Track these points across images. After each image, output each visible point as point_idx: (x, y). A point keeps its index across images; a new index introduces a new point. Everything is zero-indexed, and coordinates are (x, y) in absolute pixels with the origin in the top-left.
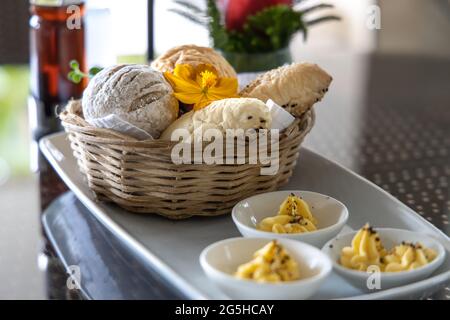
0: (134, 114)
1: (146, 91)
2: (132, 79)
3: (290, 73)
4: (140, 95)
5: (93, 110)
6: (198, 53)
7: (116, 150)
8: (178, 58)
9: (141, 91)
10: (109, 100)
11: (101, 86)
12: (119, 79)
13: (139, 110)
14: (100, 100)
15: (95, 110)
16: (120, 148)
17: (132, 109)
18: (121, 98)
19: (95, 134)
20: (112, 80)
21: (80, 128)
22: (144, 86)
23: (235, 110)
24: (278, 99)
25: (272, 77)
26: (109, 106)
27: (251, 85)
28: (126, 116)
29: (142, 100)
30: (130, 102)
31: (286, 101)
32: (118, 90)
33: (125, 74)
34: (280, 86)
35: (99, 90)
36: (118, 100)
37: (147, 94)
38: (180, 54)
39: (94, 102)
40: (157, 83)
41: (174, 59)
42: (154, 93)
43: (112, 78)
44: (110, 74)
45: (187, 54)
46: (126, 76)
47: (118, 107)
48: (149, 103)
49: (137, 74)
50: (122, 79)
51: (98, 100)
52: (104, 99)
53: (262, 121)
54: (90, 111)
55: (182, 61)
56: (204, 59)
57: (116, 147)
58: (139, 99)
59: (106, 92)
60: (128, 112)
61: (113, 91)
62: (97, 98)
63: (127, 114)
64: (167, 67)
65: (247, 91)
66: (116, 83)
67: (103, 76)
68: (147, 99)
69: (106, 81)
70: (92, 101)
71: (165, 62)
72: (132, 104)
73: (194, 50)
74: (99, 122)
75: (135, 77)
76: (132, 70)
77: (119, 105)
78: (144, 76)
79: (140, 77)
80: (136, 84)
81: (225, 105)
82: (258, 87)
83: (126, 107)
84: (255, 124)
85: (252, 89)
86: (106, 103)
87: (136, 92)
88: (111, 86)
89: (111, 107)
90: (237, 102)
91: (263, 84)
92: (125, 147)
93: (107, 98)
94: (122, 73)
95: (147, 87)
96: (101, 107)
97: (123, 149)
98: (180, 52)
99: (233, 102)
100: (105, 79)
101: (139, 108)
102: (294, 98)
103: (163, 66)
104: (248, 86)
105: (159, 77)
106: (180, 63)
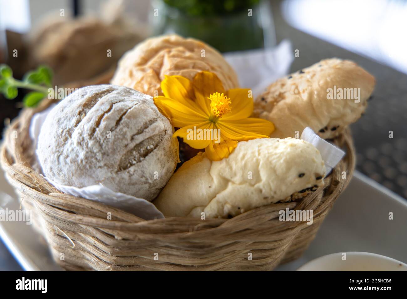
0: (125, 175)
1: (140, 138)
2: (118, 122)
4: (132, 145)
6: (188, 54)
7: (103, 233)
8: (161, 65)
9: (132, 139)
10: (86, 158)
11: (70, 132)
12: (98, 124)
13: (132, 169)
14: (72, 156)
15: (65, 169)
16: (110, 232)
17: (123, 167)
18: (104, 154)
19: (72, 210)
20: (86, 124)
21: (43, 196)
22: (136, 132)
23: (278, 164)
24: (315, 122)
25: (301, 89)
26: (88, 166)
27: (270, 99)
28: (113, 178)
29: (134, 153)
30: (118, 157)
31: (325, 123)
32: (98, 142)
33: (106, 115)
34: (315, 105)
35: (66, 139)
36: (99, 156)
37: (141, 143)
38: (163, 57)
39: (62, 158)
40: (152, 122)
41: (157, 66)
42: (150, 138)
43: (84, 120)
44: (80, 113)
45: (174, 56)
46: (108, 118)
47: (100, 167)
48: (145, 155)
49: (123, 113)
50: (103, 124)
51: (67, 156)
52: (77, 156)
53: (319, 178)
54: (55, 170)
55: (170, 70)
56: (199, 62)
57: (106, 231)
58: (131, 151)
59: (80, 144)
60: (117, 172)
61: (91, 143)
62: (65, 152)
63: (114, 175)
64: (149, 79)
65: (264, 108)
66: (94, 131)
67: (69, 115)
68: (142, 150)
69: (76, 126)
70: (58, 157)
71: (143, 70)
72: (121, 161)
73: (181, 48)
74: (74, 191)
75: (121, 119)
76: (114, 106)
77: (102, 164)
78: (134, 116)
79: (129, 118)
80: (125, 129)
81: (259, 154)
82: (281, 103)
83: (112, 166)
84: (308, 183)
85: (272, 105)
86: (82, 161)
87: (125, 142)
88: (86, 136)
89: (90, 167)
90: (279, 151)
91: (289, 99)
92: (121, 233)
93: (82, 155)
94: (100, 113)
95: (140, 132)
96: (73, 168)
97: (119, 235)
98: (161, 53)
99: (271, 150)
100: (74, 121)
101: (132, 165)
102: (336, 119)
103: (142, 79)
104: (263, 99)
105: (152, 110)
106: (168, 73)
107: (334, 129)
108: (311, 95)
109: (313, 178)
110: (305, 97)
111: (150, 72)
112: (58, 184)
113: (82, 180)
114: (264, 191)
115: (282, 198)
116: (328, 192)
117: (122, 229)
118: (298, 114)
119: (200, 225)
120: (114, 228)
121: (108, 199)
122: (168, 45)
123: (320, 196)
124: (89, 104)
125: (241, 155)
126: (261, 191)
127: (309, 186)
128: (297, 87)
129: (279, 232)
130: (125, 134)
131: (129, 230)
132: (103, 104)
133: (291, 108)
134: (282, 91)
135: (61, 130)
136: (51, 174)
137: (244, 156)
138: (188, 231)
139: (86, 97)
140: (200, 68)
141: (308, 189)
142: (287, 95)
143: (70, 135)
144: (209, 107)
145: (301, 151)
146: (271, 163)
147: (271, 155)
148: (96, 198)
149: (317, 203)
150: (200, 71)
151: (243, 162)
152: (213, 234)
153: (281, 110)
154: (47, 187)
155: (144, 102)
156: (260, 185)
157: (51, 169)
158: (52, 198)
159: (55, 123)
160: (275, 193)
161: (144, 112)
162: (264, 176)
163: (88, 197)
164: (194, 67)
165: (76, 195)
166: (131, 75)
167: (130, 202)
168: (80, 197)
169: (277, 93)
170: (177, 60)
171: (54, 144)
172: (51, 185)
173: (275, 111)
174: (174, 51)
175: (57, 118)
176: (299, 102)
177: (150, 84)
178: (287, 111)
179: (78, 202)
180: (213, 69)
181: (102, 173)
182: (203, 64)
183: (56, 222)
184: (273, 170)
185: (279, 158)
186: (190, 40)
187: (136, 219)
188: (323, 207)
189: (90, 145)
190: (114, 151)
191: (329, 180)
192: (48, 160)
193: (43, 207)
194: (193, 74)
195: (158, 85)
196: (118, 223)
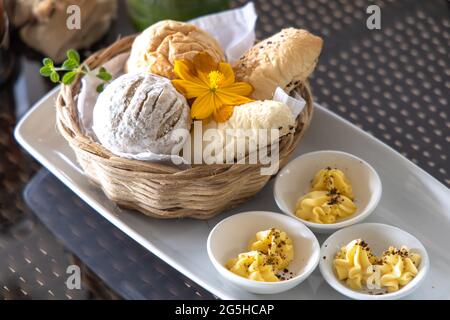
0: (162, 141)
1: (169, 115)
2: (154, 107)
3: (288, 51)
4: (164, 121)
5: (117, 143)
6: (185, 38)
8: (168, 50)
9: (164, 116)
10: (135, 133)
11: (120, 116)
12: (140, 109)
13: (166, 136)
14: (125, 133)
15: (121, 142)
17: (160, 136)
18: (147, 129)
19: (128, 168)
20: (132, 110)
21: (105, 160)
22: (166, 111)
23: (264, 122)
24: (283, 82)
25: (271, 57)
26: (137, 138)
27: (248, 64)
28: (154, 144)
29: (166, 125)
30: (156, 130)
31: (290, 81)
32: (142, 122)
33: (145, 102)
34: (282, 68)
35: (118, 121)
36: (144, 131)
37: (170, 118)
38: (168, 43)
39: (117, 134)
40: (175, 101)
41: (164, 51)
42: (175, 113)
43: (130, 107)
44: (125, 102)
45: (175, 42)
46: (147, 105)
47: (145, 138)
48: (173, 126)
49: (156, 99)
50: (144, 109)
51: (121, 133)
52: (129, 132)
53: (291, 128)
54: (113, 141)
55: (175, 54)
56: (194, 44)
57: (155, 180)
58: (164, 125)
59: (129, 124)
60: (156, 140)
61: (137, 123)
62: (119, 130)
63: (155, 142)
64: (161, 63)
65: (245, 73)
66: (138, 114)
67: (117, 104)
68: (171, 123)
69: (124, 111)
70: (115, 133)
71: (155, 55)
72: (158, 132)
73: (179, 34)
74: (129, 156)
75: (155, 104)
76: (149, 94)
77: (146, 136)
78: (164, 101)
79: (160, 102)
80: (159, 111)
81: (250, 116)
82: (257, 68)
83: (153, 136)
85: (251, 70)
86: (132, 136)
87: (160, 119)
88: (133, 118)
89: (139, 139)
90: (263, 113)
91: (263, 65)
92: (165, 181)
93: (132, 131)
94: (141, 101)
95: (168, 111)
96: (127, 140)
97: (163, 182)
98: (166, 39)
99: (258, 113)
100: (122, 107)
101: (165, 133)
102: (297, 76)
103: (156, 62)
104: (243, 65)
105: (173, 93)
106: (174, 57)
107: (296, 83)
108: (278, 61)
109: (288, 129)
110: (274, 63)
111: (160, 57)
112: (115, 150)
117: (166, 178)
120: (161, 178)
122: (169, 32)
123: (293, 137)
124: (130, 94)
125: (237, 119)
127: (285, 134)
128: (267, 56)
130: (159, 114)
131: (171, 179)
132: (140, 93)
133: (265, 72)
134: (257, 59)
135: (113, 115)
136: (109, 144)
137: (239, 119)
140: (196, 50)
141: (285, 136)
142: (261, 62)
143: (121, 118)
144: (209, 82)
146: (259, 122)
147: (258, 117)
149: (291, 143)
150: (197, 52)
151: (240, 123)
153: (258, 74)
154: (106, 153)
155: (166, 86)
157: (109, 141)
158: (112, 161)
159: (108, 109)
161: (169, 95)
163: (139, 159)
164: (191, 49)
166: (146, 59)
168: (134, 159)
169: (253, 61)
170: (179, 45)
171: (110, 125)
172: (109, 151)
173: (253, 75)
174: (176, 36)
176: (270, 68)
177: (162, 66)
178: (262, 75)
181: (146, 142)
182: (198, 45)
185: (264, 118)
187: (174, 170)
188: (295, 144)
190: (153, 126)
192: (106, 136)
193: (107, 168)
194: (192, 56)
195: (169, 67)
196: (163, 175)
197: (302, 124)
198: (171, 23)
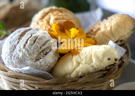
0: (38, 63)
1: (44, 48)
2: (35, 42)
3: (117, 23)
4: (40, 51)
5: (12, 62)
6: (60, 14)
7: (31, 86)
8: (50, 19)
9: (41, 48)
10: (22, 56)
11: (15, 47)
12: (27, 42)
13: (41, 60)
14: (17, 56)
15: (14, 62)
16: (33, 86)
17: (37, 60)
18: (29, 54)
19: (17, 77)
20: (22, 43)
21: (5, 73)
22: (42, 45)
23: (99, 55)
24: (113, 38)
25: (107, 25)
26: (23, 60)
27: (94, 30)
28: (33, 64)
29: (42, 53)
30: (35, 56)
31: (117, 39)
32: (27, 50)
33: (30, 39)
34: (113, 31)
36: (28, 55)
37: (44, 49)
38: (50, 16)
39: (12, 57)
40: (48, 41)
41: (48, 19)
42: (48, 48)
43: (21, 41)
44: (19, 39)
45: (54, 15)
47: (28, 60)
48: (46, 54)
49: (36, 38)
50: (29, 42)
51: (15, 56)
52: (19, 56)
53: (116, 60)
54: (10, 62)
55: (54, 20)
56: (65, 17)
57: (32, 85)
58: (40, 53)
59: (19, 51)
60: (35, 62)
61: (24, 50)
62: (14, 55)
63: (34, 63)
64: (45, 25)
65: (92, 34)
66: (25, 45)
67: (15, 40)
68: (45, 52)
69: (18, 44)
70: (11, 57)
71: (43, 21)
72: (36, 57)
73: (57, 12)
74: (18, 70)
75: (36, 40)
76: (33, 35)
77: (29, 59)
78: (41, 39)
79: (39, 39)
80: (37, 44)
81: (92, 52)
82: (99, 32)
83: (33, 59)
84: (112, 62)
85: (95, 33)
86: (21, 58)
87: (38, 49)
88: (22, 47)
89: (24, 60)
90: (99, 50)
92: (38, 86)
94: (27, 38)
95: (44, 45)
96: (17, 61)
97: (37, 86)
98: (50, 14)
100: (17, 42)
101: (41, 58)
102: (122, 37)
103: (42, 25)
104: (92, 31)
105: (48, 36)
106: (53, 22)
107: (121, 41)
108: (111, 28)
109: (114, 60)
110: (109, 29)
111: (45, 22)
112: (11, 68)
113: (21, 65)
114: (94, 66)
115: (102, 69)
116: (120, 66)
117: (38, 84)
118: (106, 36)
119: (70, 81)
120: (35, 84)
121: (32, 72)
122: (52, 11)
123: (117, 68)
124: (22, 35)
126: (93, 66)
127: (112, 63)
128: (105, 25)
129: (101, 82)
130: (38, 46)
131: (41, 84)
132: (28, 34)
133: (103, 33)
134: (99, 27)
135: (12, 46)
136: (8, 64)
137: (86, 53)
138: (65, 83)
139: (21, 32)
140: (65, 19)
141: (112, 65)
142: (101, 28)
143: (15, 48)
144: (70, 34)
145: (109, 50)
146: (96, 55)
147: (96, 52)
148: (27, 72)
149: (116, 70)
150: (66, 21)
151: (85, 55)
152: (75, 84)
153: (99, 34)
155: (44, 33)
156: (93, 64)
157: (8, 62)
158: (9, 73)
159: (9, 43)
160: (99, 67)
161: (45, 37)
162: (94, 60)
163: (23, 72)
164: (63, 19)
165: (19, 72)
166: (38, 23)
167: (41, 73)
168: (21, 72)
169: (97, 28)
170: (56, 16)
171: (9, 52)
172: (8, 68)
173: (97, 35)
174: (55, 13)
175: (9, 41)
176: (106, 31)
177: (46, 27)
178: (102, 35)
179: (20, 74)
180: (71, 19)
181: (29, 62)
182: (67, 18)
183: (11, 83)
184: (97, 58)
185: (100, 53)
186: (61, 8)
187: (44, 80)
188: (118, 72)
189: (24, 51)
190: (33, 53)
191: (120, 61)
192: (7, 58)
193: (5, 77)
194: (63, 22)
195: (49, 27)
196: (36, 82)
197: (123, 62)
198: (54, 8)
